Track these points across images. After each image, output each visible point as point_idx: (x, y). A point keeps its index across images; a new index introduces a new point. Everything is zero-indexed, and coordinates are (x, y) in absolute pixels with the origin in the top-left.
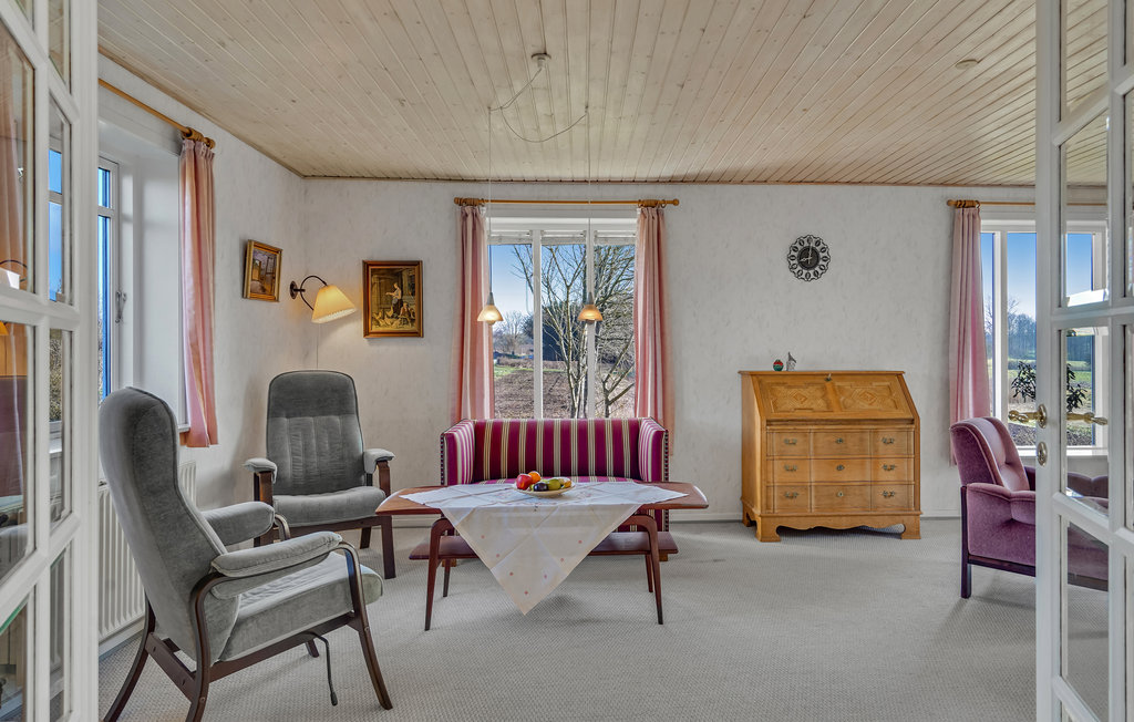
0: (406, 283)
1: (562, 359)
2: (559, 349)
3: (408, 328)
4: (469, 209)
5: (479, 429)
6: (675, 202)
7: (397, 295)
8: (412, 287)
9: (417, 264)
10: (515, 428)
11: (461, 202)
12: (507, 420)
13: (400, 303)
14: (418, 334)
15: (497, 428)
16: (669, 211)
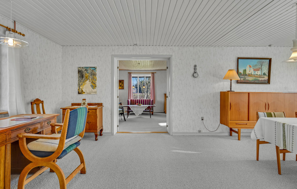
0: (122, 83)
1: (142, 93)
2: (141, 91)
3: (122, 88)
4: (130, 73)
5: (131, 100)
6: (156, 73)
7: (121, 84)
8: (123, 83)
9: (123, 80)
10: (135, 100)
11: (129, 73)
12: (134, 99)
13: (121, 85)
14: (123, 89)
15: (133, 100)
16: (155, 74)
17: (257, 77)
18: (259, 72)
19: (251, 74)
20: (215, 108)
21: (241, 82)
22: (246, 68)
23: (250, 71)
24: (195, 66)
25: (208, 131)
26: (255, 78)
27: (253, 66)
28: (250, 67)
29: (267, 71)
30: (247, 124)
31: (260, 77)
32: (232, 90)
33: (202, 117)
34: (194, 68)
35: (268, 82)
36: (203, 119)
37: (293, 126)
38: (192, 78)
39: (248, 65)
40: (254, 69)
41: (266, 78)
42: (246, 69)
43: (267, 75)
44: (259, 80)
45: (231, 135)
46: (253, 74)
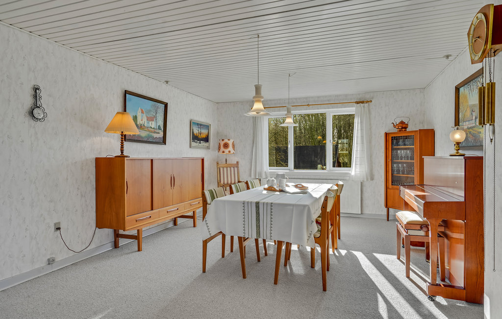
17: (152, 132)
18: (153, 122)
19: (144, 125)
20: (85, 196)
21: (130, 138)
22: (137, 113)
23: (142, 120)
24: (36, 89)
25: (72, 253)
26: (148, 133)
27: (146, 112)
28: (142, 112)
29: (162, 123)
30: (150, 217)
31: (155, 132)
32: (125, 154)
33: (55, 224)
34: (33, 93)
35: (164, 141)
36: (59, 229)
37: (272, 203)
38: (28, 120)
39: (140, 109)
40: (147, 117)
41: (161, 135)
42: (138, 116)
43: (163, 129)
44: (153, 137)
45: (116, 245)
46: (146, 125)
